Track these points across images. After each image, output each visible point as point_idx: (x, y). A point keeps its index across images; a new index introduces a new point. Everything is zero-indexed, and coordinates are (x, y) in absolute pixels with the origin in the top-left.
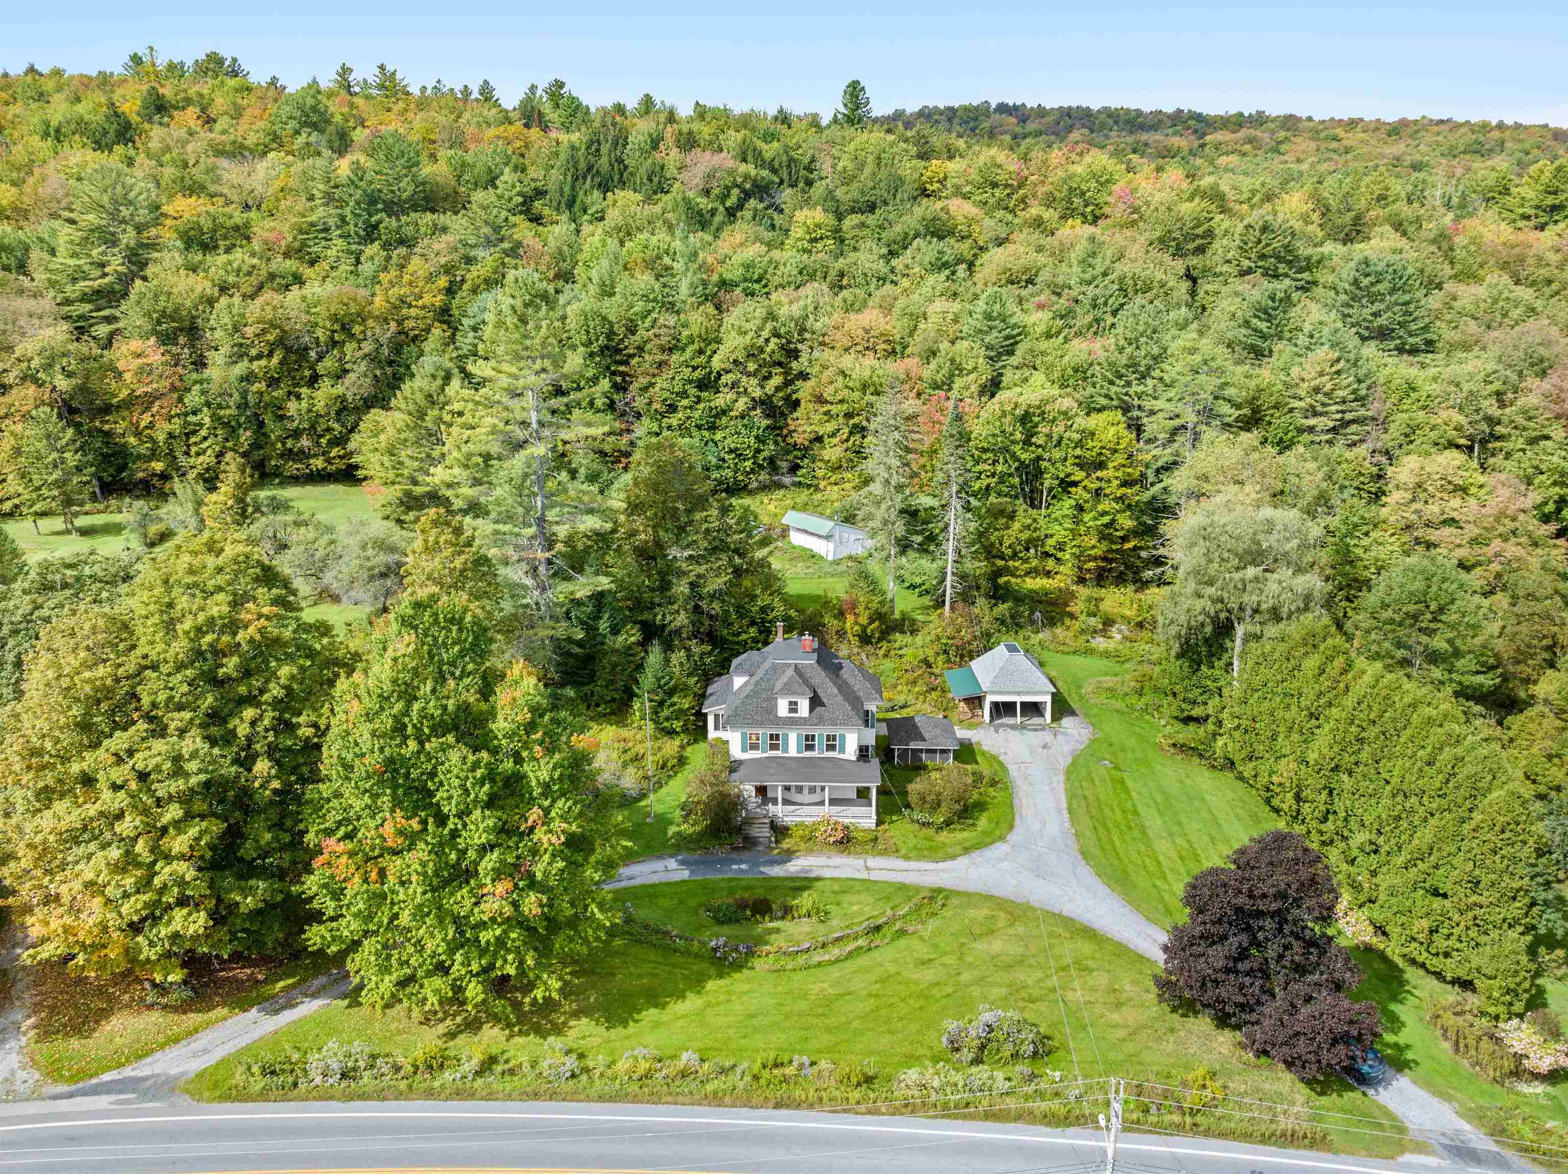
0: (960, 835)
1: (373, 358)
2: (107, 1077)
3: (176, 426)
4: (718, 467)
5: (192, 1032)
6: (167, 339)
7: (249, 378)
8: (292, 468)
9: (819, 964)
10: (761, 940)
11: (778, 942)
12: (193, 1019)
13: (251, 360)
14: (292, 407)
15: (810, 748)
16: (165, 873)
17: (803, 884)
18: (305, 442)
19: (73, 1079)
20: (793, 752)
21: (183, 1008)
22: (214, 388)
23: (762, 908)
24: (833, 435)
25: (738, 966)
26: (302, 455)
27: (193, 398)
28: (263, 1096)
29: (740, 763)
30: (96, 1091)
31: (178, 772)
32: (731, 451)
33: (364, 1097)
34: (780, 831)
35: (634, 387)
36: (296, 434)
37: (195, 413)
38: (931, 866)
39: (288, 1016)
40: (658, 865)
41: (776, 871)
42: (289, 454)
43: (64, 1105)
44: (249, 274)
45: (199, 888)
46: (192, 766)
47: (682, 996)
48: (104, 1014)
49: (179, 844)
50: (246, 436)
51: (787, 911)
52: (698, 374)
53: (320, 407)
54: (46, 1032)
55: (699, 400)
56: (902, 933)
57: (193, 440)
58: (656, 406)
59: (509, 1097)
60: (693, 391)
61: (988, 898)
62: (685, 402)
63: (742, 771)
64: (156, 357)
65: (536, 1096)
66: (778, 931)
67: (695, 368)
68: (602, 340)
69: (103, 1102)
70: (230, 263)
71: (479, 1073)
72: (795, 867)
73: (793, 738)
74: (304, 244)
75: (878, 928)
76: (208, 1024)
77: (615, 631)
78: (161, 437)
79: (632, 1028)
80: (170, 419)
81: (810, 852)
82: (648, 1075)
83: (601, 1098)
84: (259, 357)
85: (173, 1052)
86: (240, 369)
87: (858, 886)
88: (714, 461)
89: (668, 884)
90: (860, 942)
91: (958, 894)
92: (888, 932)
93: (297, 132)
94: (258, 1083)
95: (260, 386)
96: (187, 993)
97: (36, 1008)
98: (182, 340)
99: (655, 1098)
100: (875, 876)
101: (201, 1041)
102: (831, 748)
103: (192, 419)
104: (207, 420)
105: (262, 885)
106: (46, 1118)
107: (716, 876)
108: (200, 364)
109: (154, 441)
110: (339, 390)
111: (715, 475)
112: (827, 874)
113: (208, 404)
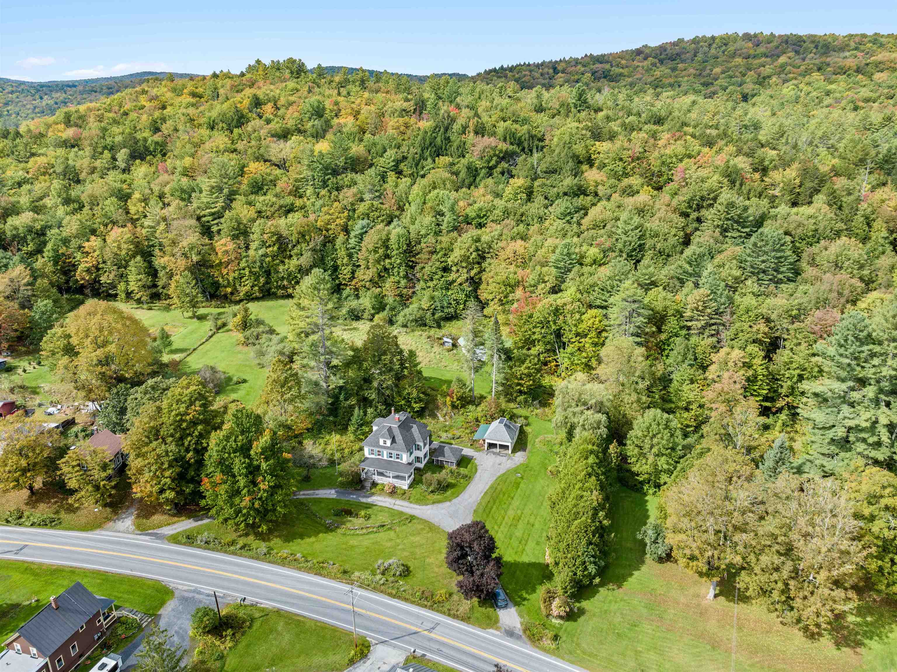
0: (436, 497)
1: (314, 250)
2: (150, 531)
3: (236, 275)
4: (448, 307)
5: (174, 523)
6: (235, 237)
7: (265, 255)
8: (280, 292)
9: (357, 535)
10: (344, 523)
11: (348, 525)
12: (176, 519)
13: (267, 247)
14: (281, 268)
15: (391, 457)
16: (164, 481)
17: (368, 506)
18: (285, 283)
19: (141, 531)
20: (385, 458)
21: (174, 515)
22: (250, 259)
23: (349, 513)
24: (492, 300)
25: (332, 531)
26: (284, 288)
27: (243, 264)
28: (184, 544)
29: (367, 458)
30: (146, 535)
31: (167, 455)
32: (454, 300)
33: (209, 549)
34: (374, 484)
35: (418, 267)
36: (283, 278)
37: (244, 269)
38: (418, 507)
39: (200, 523)
40: (328, 491)
41: (364, 500)
42: (278, 287)
43: (139, 537)
44: (271, 206)
45: (173, 485)
46: (171, 454)
47: (310, 537)
48: (154, 514)
49: (167, 474)
50: (262, 280)
51: (357, 515)
52: (444, 264)
53: (292, 269)
54: (138, 516)
55: (443, 276)
56: (390, 529)
57: (243, 280)
58: (426, 277)
59: (246, 557)
60: (440, 273)
61: (426, 521)
62: (437, 277)
63: (367, 462)
64: (231, 246)
65: (253, 558)
66: (350, 521)
67: (442, 262)
68: (405, 247)
69: (147, 538)
70: (264, 201)
71: (241, 549)
72: (370, 500)
73: (385, 453)
74: (297, 188)
75: (383, 526)
76: (179, 521)
77: (346, 399)
78: (231, 279)
79: (291, 543)
80: (234, 272)
81: (380, 495)
82: (286, 558)
83: (269, 562)
84: (270, 246)
85: (169, 528)
86: (261, 252)
87: (387, 510)
88: (446, 305)
89: (327, 499)
90: (375, 530)
91: (418, 518)
92: (385, 528)
93: (310, 119)
94: (184, 540)
95: (268, 259)
96: (175, 512)
97: (138, 509)
98: (241, 238)
99: (284, 565)
100: (396, 507)
101: (174, 526)
102: (398, 458)
103: (242, 272)
104: (247, 273)
105: (192, 486)
106: (134, 539)
107: (344, 498)
108: (247, 248)
109: (228, 280)
110: (299, 262)
111: (446, 310)
112: (380, 504)
113: (248, 266)
